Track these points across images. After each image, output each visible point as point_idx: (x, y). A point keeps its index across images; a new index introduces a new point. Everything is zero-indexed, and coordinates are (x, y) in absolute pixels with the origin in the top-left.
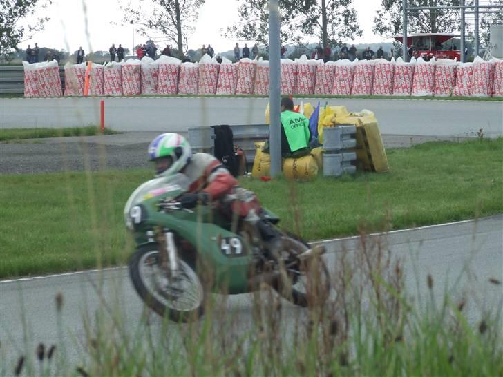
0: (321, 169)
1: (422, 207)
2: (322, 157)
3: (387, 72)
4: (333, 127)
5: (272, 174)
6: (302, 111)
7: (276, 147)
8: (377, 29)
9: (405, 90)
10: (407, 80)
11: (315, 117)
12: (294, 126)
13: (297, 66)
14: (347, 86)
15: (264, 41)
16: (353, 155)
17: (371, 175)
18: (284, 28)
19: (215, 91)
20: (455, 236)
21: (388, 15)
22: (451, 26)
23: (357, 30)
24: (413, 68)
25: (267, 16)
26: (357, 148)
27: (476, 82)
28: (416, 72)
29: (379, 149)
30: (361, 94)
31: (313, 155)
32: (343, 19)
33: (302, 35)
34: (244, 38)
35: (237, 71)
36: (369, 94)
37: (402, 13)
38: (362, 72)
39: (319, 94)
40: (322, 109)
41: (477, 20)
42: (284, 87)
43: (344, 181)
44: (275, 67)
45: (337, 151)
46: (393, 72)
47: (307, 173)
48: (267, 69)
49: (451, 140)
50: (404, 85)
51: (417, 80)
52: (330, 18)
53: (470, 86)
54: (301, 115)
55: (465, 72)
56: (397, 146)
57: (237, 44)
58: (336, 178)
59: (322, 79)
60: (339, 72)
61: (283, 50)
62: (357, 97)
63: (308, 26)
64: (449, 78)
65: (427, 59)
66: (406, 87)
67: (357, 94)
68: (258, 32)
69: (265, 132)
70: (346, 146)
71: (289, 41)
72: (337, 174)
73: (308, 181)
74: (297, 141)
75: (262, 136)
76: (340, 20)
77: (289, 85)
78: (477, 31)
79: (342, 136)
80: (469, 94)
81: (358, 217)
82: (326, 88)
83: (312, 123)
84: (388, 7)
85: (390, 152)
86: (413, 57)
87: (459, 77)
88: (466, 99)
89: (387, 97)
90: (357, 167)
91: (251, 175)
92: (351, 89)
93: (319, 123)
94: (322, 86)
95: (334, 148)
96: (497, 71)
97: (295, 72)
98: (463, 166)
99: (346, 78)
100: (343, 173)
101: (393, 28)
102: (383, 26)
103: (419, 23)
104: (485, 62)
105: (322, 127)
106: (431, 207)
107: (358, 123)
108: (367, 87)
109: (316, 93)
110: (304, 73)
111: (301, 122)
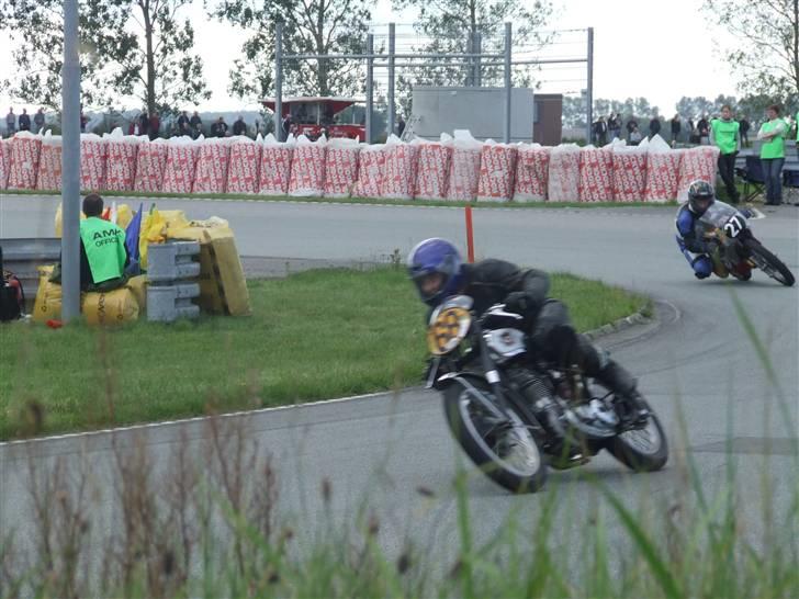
0: (143, 310)
1: (306, 373)
2: (146, 291)
3: (250, 158)
4: (163, 243)
5: (66, 316)
6: (113, 217)
7: (72, 275)
8: (234, 89)
9: (279, 186)
10: (281, 170)
11: (134, 228)
12: (101, 243)
13: (106, 146)
14: (187, 179)
15: (54, 105)
16: (194, 289)
17: (222, 321)
18: (87, 85)
20: (354, 418)
21: (251, 67)
22: (352, 85)
23: (203, 90)
24: (291, 152)
25: (59, 65)
26: (201, 277)
27: (390, 176)
28: (295, 157)
29: (235, 280)
30: (208, 192)
31: (130, 288)
32: (180, 72)
34: (21, 100)
35: (9, 151)
36: (220, 192)
37: (273, 64)
38: (211, 157)
39: (142, 190)
40: (145, 214)
41: (392, 77)
42: (86, 178)
43: (182, 329)
44: (73, 145)
45: (170, 282)
46: (260, 156)
47: (120, 317)
48: (59, 149)
49: (350, 266)
50: (276, 178)
51: (298, 170)
52: (160, 70)
53: (380, 182)
54: (112, 224)
55: (373, 159)
56: (265, 275)
57: (11, 109)
58: (168, 324)
59: (146, 166)
60: (173, 155)
61: (84, 120)
62: (202, 197)
63: (126, 80)
64: (347, 169)
65: (313, 138)
66: (279, 181)
67: (201, 192)
68: (45, 90)
69: (54, 251)
70: (184, 274)
71: (94, 105)
72: (169, 319)
73: (123, 329)
74: (105, 267)
75: (49, 257)
76: (175, 74)
77: (93, 175)
78: (392, 95)
79: (177, 257)
80: (379, 193)
81: (202, 387)
82: (153, 181)
83: (130, 236)
84: (252, 55)
85: (255, 284)
86: (291, 135)
87: (363, 167)
88: (373, 201)
89: (250, 197)
90: (201, 308)
91: (30, 319)
92: (192, 183)
93: (141, 237)
94: (146, 178)
95: (164, 276)
96: (424, 160)
97: (103, 154)
98: (369, 308)
99: (184, 166)
100: (179, 317)
101: (259, 88)
102: (244, 85)
103: (300, 81)
104: (404, 143)
105: (146, 243)
106: (318, 371)
107: (203, 238)
108: (218, 180)
109: (136, 189)
110: (118, 157)
111: (112, 235)
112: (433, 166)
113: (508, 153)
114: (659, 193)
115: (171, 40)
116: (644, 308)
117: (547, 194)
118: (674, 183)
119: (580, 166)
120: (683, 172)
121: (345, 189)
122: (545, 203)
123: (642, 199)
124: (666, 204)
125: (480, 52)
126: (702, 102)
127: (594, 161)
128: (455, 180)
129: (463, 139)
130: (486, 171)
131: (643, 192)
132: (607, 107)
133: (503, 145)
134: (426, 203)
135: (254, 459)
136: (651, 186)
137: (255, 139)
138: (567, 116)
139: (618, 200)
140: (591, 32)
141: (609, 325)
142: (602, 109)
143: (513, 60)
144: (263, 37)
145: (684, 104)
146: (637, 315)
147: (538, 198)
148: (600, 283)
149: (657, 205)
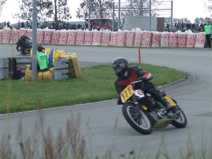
0: (53, 77)
1: (95, 94)
2: (54, 71)
3: (82, 35)
4: (59, 59)
5: (33, 78)
6: (46, 52)
7: (35, 67)
8: (78, 16)
9: (89, 42)
10: (90, 38)
11: (51, 55)
12: (42, 59)
13: (44, 32)
14: (65, 41)
15: (30, 20)
16: (67, 71)
17: (74, 79)
18: (39, 15)
19: (9, 42)
20: (109, 107)
21: (82, 10)
22: (109, 15)
23: (70, 16)
24: (93, 34)
25: (32, 9)
26: (69, 68)
27: (119, 40)
28: (94, 35)
29: (78, 69)
30: (71, 44)
31: (50, 71)
32: (63, 11)
33: (46, 18)
34: (22, 19)
35: (19, 33)
36: (74, 44)
37: (88, 9)
38: (71, 35)
39: (53, 44)
40: (54, 51)
41: (119, 14)
42: (38, 40)
43: (63, 82)
44: (35, 32)
45: (60, 69)
46: (84, 35)
47: (47, 78)
48: (31, 33)
49: (108, 65)
50: (89, 40)
51: (94, 38)
52: (58, 11)
53: (116, 42)
55: (114, 35)
56: (85, 67)
57: (19, 21)
58: (60, 80)
59: (55, 37)
60: (62, 34)
62: (69, 45)
63: (49, 14)
64: (107, 38)
65: (99, 30)
66: (89, 41)
67: (69, 44)
68: (28, 16)
70: (64, 67)
71: (41, 20)
72: (60, 79)
73: (48, 82)
74: (43, 65)
75: (29, 62)
76: (62, 12)
77: (41, 40)
78: (119, 17)
79: (62, 63)
80: (116, 44)
82: (56, 41)
83: (50, 57)
84: (82, 7)
85: (82, 69)
86: (93, 29)
87: (112, 38)
88: (114, 47)
89: (82, 46)
90: (69, 76)
91: (24, 79)
92: (67, 42)
93: (53, 57)
94: (54, 40)
95: (59, 68)
96: (128, 35)
97: (43, 34)
98: (113, 76)
99: (64, 37)
100: (63, 79)
101: (84, 16)
102: (80, 15)
103: (95, 14)
104: (122, 31)
105: (54, 59)
106: (99, 94)
107: (69, 57)
108: (73, 41)
109: (52, 43)
110: (47, 35)
111: (45, 57)
112: (130, 37)
113: (150, 34)
114: (190, 45)
115: (61, 3)
116: (186, 76)
117: (160, 45)
118: (194, 42)
119: (169, 38)
120: (196, 39)
121: (107, 43)
122: (160, 48)
123: (185, 46)
124: (192, 48)
125: (143, 7)
126: (202, 19)
127: (173, 36)
128: (136, 41)
129: (138, 30)
130: (144, 39)
131: (186, 44)
132: (177, 20)
133: (149, 32)
134: (128, 47)
135: (79, 137)
136: (188, 43)
137: (83, 30)
138: (166, 23)
139: (179, 47)
140: (172, 2)
141: (176, 81)
142: (175, 21)
143: (151, 9)
144: (85, 2)
145: (197, 20)
146: (184, 78)
147: (158, 46)
148: (174, 69)
149: (189, 48)
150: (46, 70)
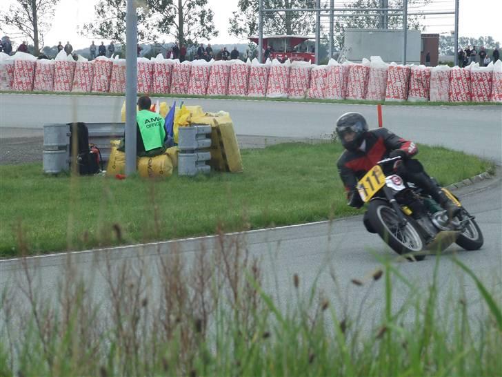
0: (176, 168)
1: (276, 208)
2: (177, 156)
3: (243, 73)
4: (188, 127)
5: (128, 172)
6: (157, 110)
7: (131, 145)
8: (232, 30)
9: (260, 91)
10: (262, 81)
11: (170, 117)
12: (150, 126)
13: (153, 65)
14: (203, 86)
15: (120, 40)
16: (207, 155)
17: (225, 175)
18: (141, 27)
19: (71, 88)
20: (307, 237)
21: (243, 17)
22: (306, 28)
23: (213, 31)
24: (268, 70)
25: (124, 15)
26: (213, 148)
27: (330, 85)
28: (271, 73)
29: (233, 150)
30: (216, 94)
31: (168, 154)
32: (199, 19)
33: (158, 34)
34: (100, 36)
35: (93, 69)
36: (224, 94)
37: (257, 14)
38: (218, 73)
39: (175, 93)
40: (177, 108)
41: (332, 23)
42: (140, 86)
43: (198, 180)
44: (132, 65)
45: (192, 151)
46: (249, 73)
47: (161, 172)
48: (123, 67)
49: (305, 141)
50: (259, 86)
51: (272, 81)
52: (187, 17)
53: (324, 89)
54: (157, 114)
55: (320, 74)
56: (251, 147)
57: (93, 42)
58: (191, 177)
59: (178, 78)
60: (195, 72)
61: (139, 49)
62: (213, 97)
63: (164, 25)
64: (304, 80)
65: (282, 61)
66: (261, 88)
67: (212, 94)
68: (115, 30)
69: (120, 131)
70: (201, 146)
71: (145, 40)
72: (192, 174)
73: (163, 180)
74: (152, 140)
75: (117, 135)
76: (196, 20)
77: (145, 84)
78: (332, 34)
79: (197, 136)
80: (323, 96)
81: (212, 216)
82: (182, 87)
83: (168, 122)
84: (244, 9)
85: (245, 152)
86: (268, 59)
87: (313, 79)
88: (320, 101)
89: (242, 98)
90: (211, 167)
91: (106, 174)
92: (206, 89)
93: (175, 123)
94: (178, 86)
95: (189, 147)
96: (351, 74)
97: (151, 71)
98: (317, 168)
99: (202, 78)
100: (198, 173)
101: (248, 30)
102: (239, 28)
103: (274, 25)
104: (339, 64)
105: (178, 126)
106: (285, 207)
107: (213, 123)
108: (222, 87)
109: (171, 93)
110: (160, 73)
111: (157, 121)
112: (357, 79)
113: (405, 71)
114: (500, 96)
116: (490, 169)
117: (429, 97)
119: (450, 79)
122: (429, 103)
123: (489, 100)
125: (387, 7)
127: (458, 76)
128: (371, 88)
129: (376, 62)
130: (391, 82)
131: (490, 96)
132: (467, 42)
133: (401, 66)
134: (353, 102)
136: (495, 92)
138: (442, 48)
139: (474, 101)
141: (468, 179)
142: (464, 43)
143: (408, 13)
146: (486, 173)
147: (423, 99)
148: (462, 153)
149: (498, 104)
150: (157, 152)
